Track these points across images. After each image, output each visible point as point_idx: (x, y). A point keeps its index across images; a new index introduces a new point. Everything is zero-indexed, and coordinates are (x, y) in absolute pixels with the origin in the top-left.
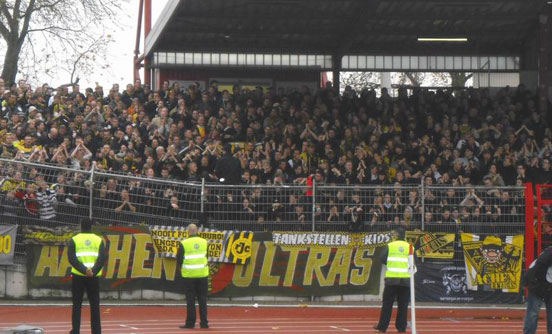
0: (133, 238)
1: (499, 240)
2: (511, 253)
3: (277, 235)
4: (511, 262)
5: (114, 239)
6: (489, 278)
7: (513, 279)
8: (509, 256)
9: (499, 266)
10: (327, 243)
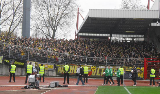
0: (74, 66)
1: (140, 68)
3: (100, 66)
4: (142, 72)
5: (71, 66)
7: (142, 75)
8: (141, 71)
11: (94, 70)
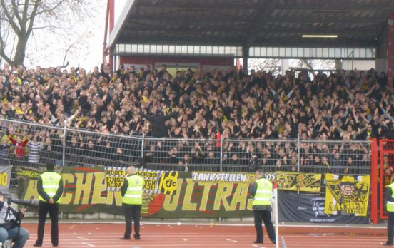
0: (93, 175)
1: (353, 178)
2: (361, 188)
3: (195, 174)
4: (361, 194)
5: (80, 176)
6: (345, 206)
7: (362, 206)
8: (360, 190)
9: (353, 197)
10: (230, 180)
11: (172, 189)
